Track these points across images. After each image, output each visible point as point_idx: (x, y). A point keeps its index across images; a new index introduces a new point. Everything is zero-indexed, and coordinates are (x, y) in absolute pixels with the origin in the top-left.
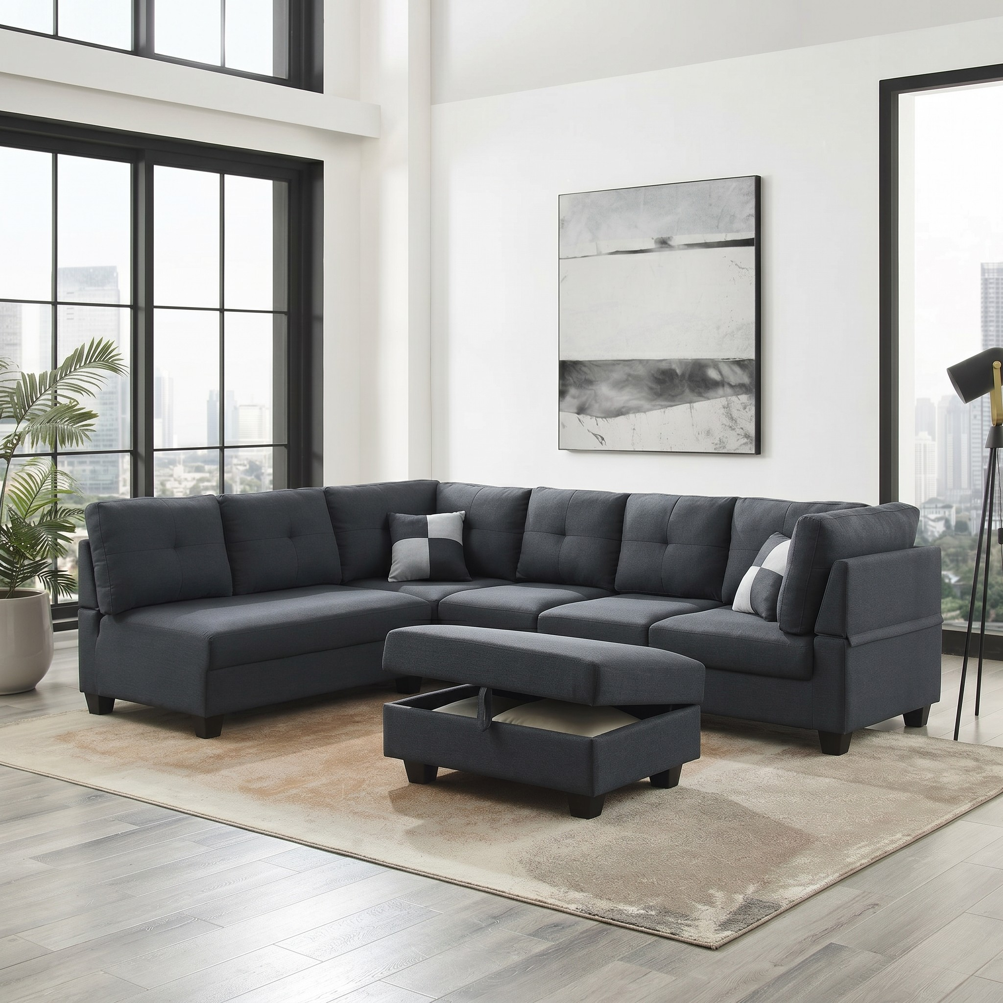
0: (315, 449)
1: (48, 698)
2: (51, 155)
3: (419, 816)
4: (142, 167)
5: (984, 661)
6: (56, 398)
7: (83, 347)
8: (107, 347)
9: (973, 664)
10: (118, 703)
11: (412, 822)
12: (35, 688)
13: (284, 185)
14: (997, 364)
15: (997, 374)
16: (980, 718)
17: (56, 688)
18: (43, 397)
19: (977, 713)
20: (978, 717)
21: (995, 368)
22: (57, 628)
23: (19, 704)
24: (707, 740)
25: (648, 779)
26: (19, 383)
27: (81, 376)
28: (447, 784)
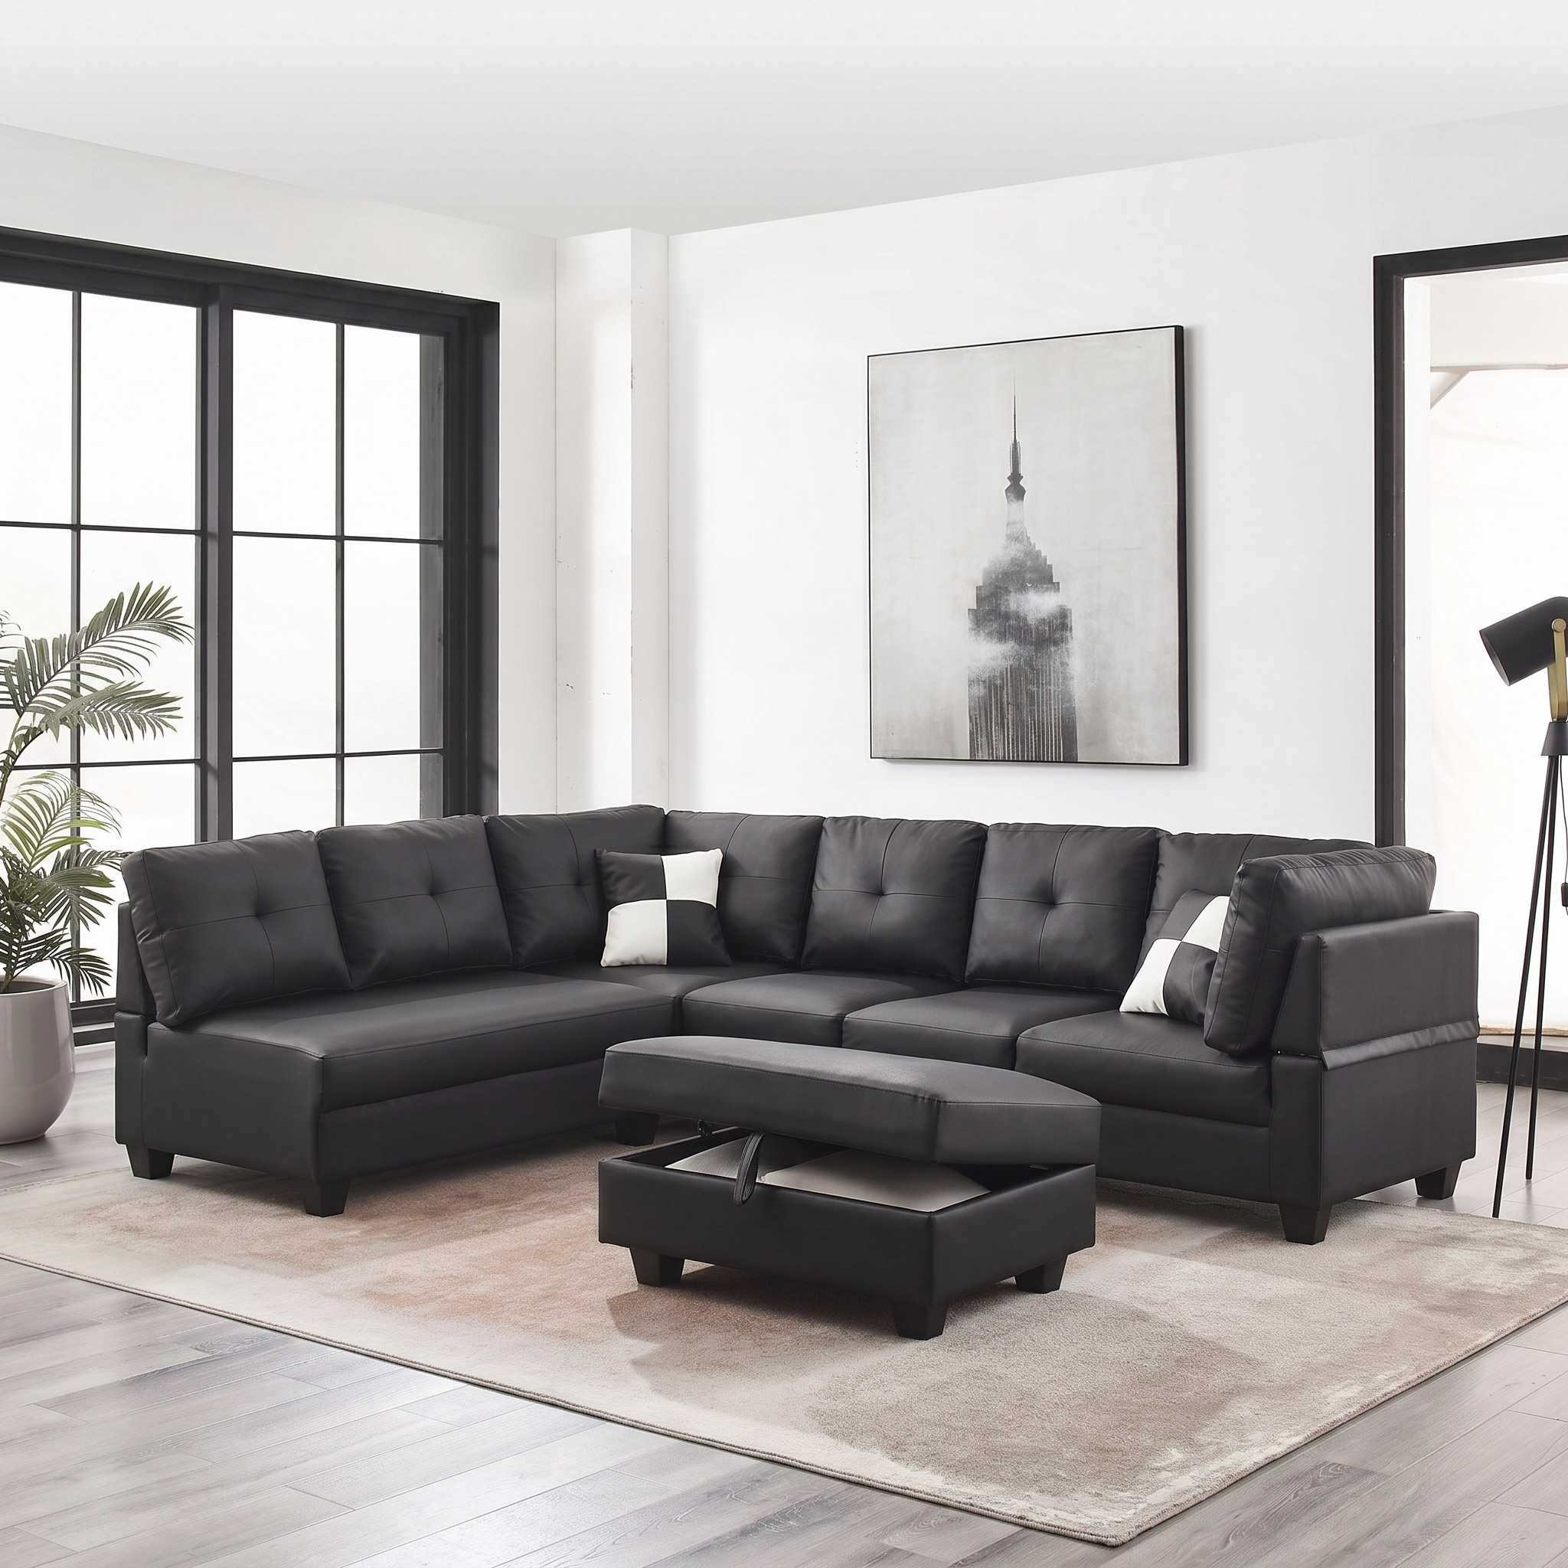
0: (487, 757)
1: (64, 1150)
2: (70, 293)
3: (651, 1337)
4: (214, 312)
5: (1540, 1093)
6: (78, 676)
7: (121, 597)
8: (160, 596)
9: (1522, 1097)
10: (180, 1162)
11: (642, 1348)
12: (44, 1135)
13: (439, 341)
14: (1558, 624)
15: (1559, 640)
16: (1532, 1182)
17: (77, 1135)
18: (58, 676)
19: (1529, 1176)
20: (1530, 1182)
21: (1556, 631)
22: (81, 1040)
23: (21, 1162)
24: (1107, 1219)
25: (1013, 1280)
26: (20, 653)
27: (119, 643)
28: (697, 1286)
